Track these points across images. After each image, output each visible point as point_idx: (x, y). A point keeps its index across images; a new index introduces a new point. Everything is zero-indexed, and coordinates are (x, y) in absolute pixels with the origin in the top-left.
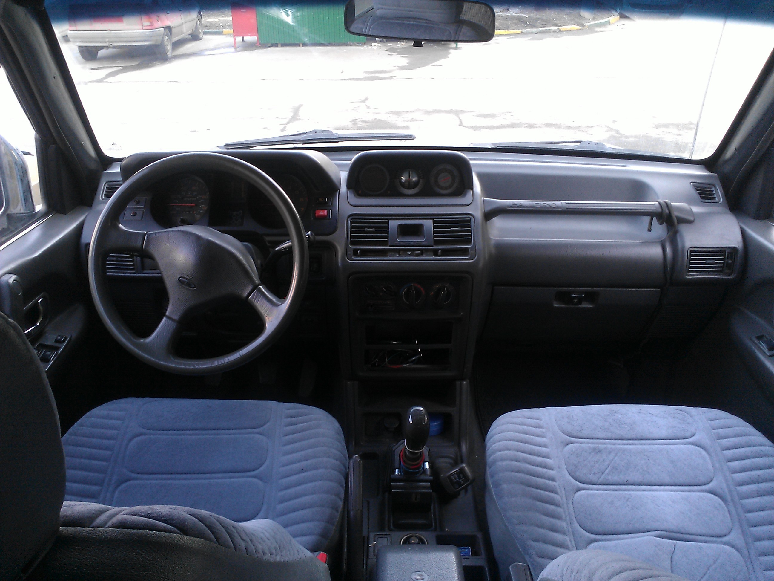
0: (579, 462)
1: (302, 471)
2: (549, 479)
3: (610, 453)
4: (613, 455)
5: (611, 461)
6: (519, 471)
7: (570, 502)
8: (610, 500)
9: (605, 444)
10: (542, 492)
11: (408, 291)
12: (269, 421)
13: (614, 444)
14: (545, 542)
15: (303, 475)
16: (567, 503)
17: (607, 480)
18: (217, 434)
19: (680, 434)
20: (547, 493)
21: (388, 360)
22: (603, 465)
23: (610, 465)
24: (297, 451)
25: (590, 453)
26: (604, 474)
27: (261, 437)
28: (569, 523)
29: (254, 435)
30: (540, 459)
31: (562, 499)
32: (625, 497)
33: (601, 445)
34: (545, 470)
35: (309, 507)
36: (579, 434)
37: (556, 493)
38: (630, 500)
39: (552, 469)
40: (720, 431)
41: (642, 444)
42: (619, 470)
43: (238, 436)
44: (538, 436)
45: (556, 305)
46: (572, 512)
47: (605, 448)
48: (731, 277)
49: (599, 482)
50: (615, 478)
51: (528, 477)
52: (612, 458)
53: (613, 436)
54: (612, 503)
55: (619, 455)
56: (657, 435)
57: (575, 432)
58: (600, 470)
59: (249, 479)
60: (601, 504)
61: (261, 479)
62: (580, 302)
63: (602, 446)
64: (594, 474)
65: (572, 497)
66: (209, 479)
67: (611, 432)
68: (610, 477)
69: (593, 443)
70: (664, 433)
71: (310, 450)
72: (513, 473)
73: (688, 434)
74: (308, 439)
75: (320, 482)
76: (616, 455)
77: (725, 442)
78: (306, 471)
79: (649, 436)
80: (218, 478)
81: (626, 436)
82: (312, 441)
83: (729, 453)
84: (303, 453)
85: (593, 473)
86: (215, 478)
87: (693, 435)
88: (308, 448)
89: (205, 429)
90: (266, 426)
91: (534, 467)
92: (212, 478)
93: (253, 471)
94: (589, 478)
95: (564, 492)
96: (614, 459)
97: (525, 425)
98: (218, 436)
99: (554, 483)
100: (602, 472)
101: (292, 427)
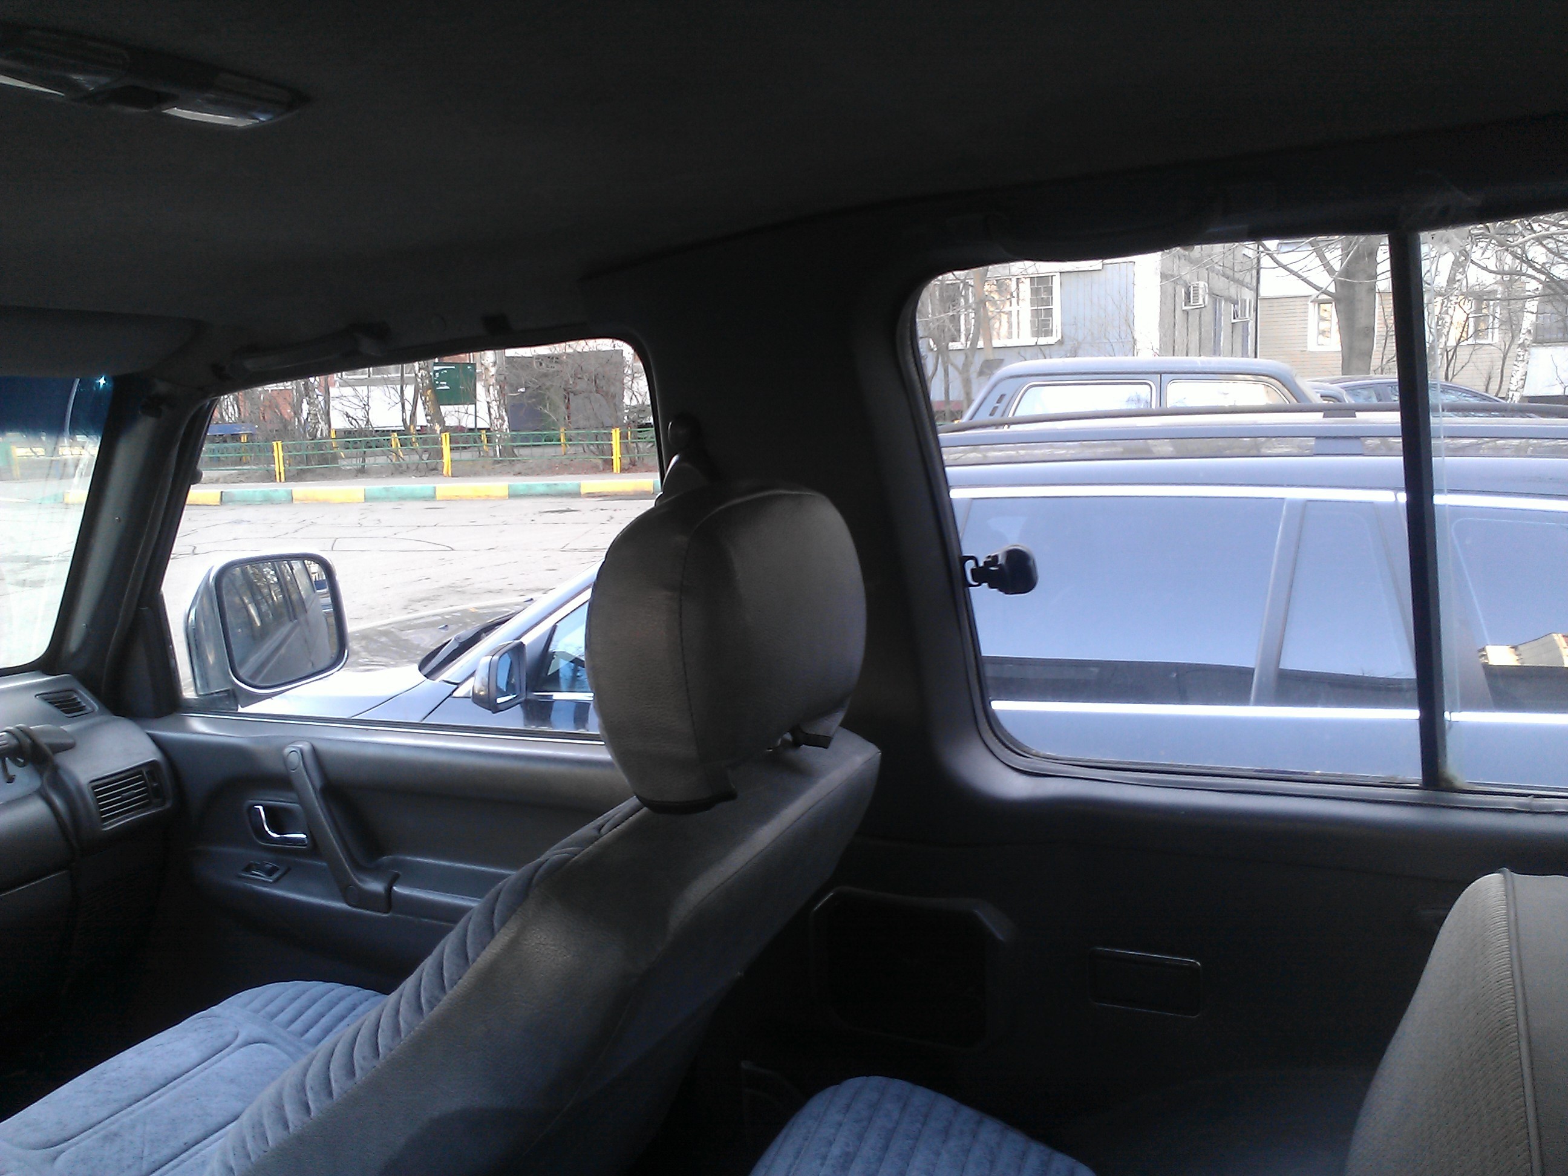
0: (92, 1169)
3: (133, 1127)
4: (139, 1127)
5: (143, 1137)
9: (116, 1121)
13: (131, 1113)
19: (219, 1043)
22: (135, 1148)
23: (146, 1141)
25: (103, 1147)
26: (145, 1158)
32: (197, 1166)
33: (111, 1126)
36: (65, 1134)
40: (268, 1009)
41: (175, 1087)
42: (163, 1139)
47: (122, 1127)
48: (168, 805)
50: (166, 1152)
52: (141, 1132)
53: (124, 1104)
55: (149, 1121)
56: (188, 1065)
57: (55, 1136)
58: (134, 1157)
63: (114, 1128)
68: (156, 1157)
69: (96, 1133)
70: (195, 1056)
73: (229, 1037)
76: (145, 1124)
77: (284, 1017)
79: (176, 1071)
81: (144, 1093)
83: (297, 1026)
87: (237, 1036)
96: (144, 1131)
100: (139, 1158)
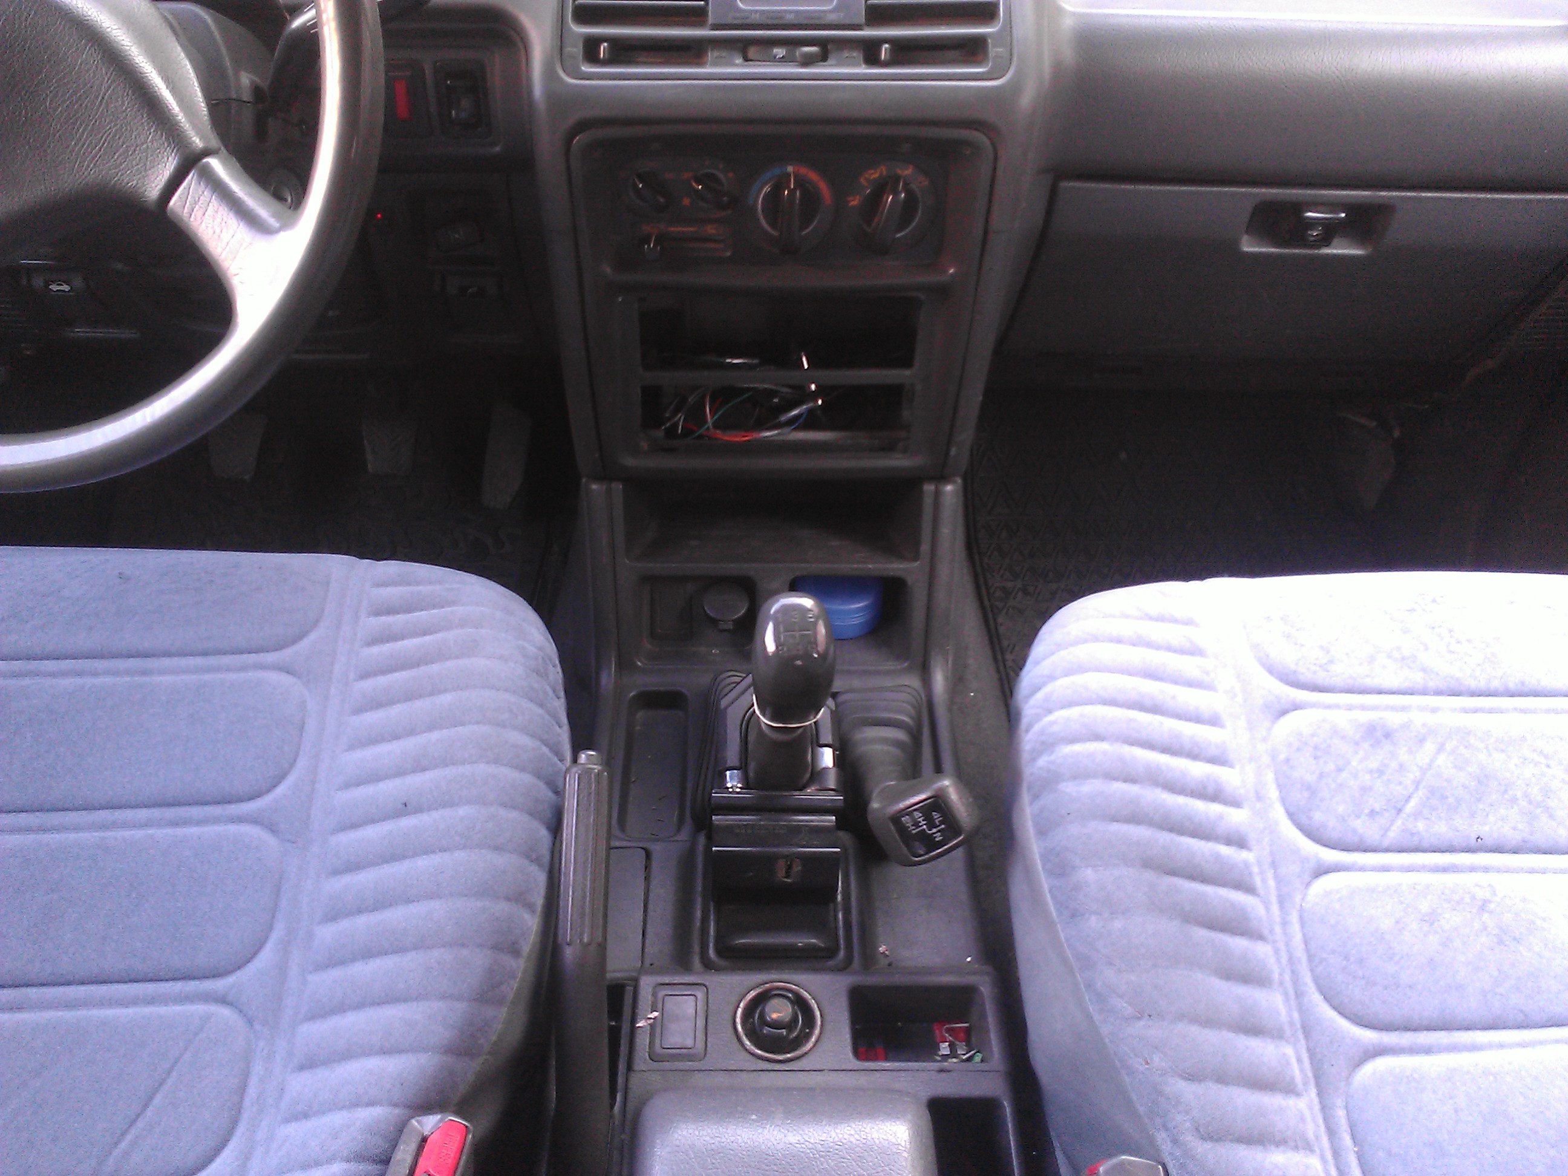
0: (1321, 776)
1: (405, 808)
2: (1229, 841)
3: (1422, 741)
4: (1430, 747)
5: (1424, 771)
6: (1135, 818)
7: (1294, 918)
8: (1424, 907)
9: (1404, 709)
10: (1209, 890)
11: (777, 189)
12: (316, 623)
13: (1434, 710)
14: (1222, 1079)
15: (407, 823)
16: (1285, 923)
17: (1412, 834)
18: (144, 673)
20: (1224, 892)
21: (716, 417)
22: (1400, 783)
23: (1424, 784)
24: (396, 737)
25: (1357, 744)
26: (1403, 815)
27: (285, 679)
28: (1291, 992)
29: (260, 674)
30: (1197, 770)
31: (1267, 908)
32: (1473, 898)
33: (1391, 713)
34: (1215, 808)
35: (416, 947)
36: (1321, 678)
37: (1250, 890)
38: (1492, 906)
39: (1235, 803)
42: (1451, 800)
43: (207, 677)
44: (1191, 684)
45: (1250, 246)
46: (1300, 953)
47: (1406, 726)
49: (1386, 843)
50: (1440, 829)
51: (1165, 838)
52: (1427, 760)
53: (1432, 684)
54: (1430, 919)
55: (1449, 746)
57: (1308, 669)
58: (1389, 800)
59: (232, 828)
60: (1397, 922)
61: (272, 828)
62: (1326, 240)
63: (1394, 719)
64: (1373, 813)
65: (1298, 898)
66: (103, 827)
67: (1424, 670)
68: (1421, 826)
69: (1363, 708)
71: (435, 735)
72: (1115, 827)
74: (431, 694)
75: (460, 855)
76: (1441, 748)
78: (419, 810)
80: (135, 826)
82: (446, 699)
84: (410, 744)
85: (1367, 811)
86: (126, 825)
88: (430, 728)
89: (101, 656)
90: (304, 645)
91: (1181, 800)
92: (114, 825)
93: (251, 798)
94: (1355, 831)
95: (1272, 883)
96: (1432, 761)
97: (1149, 645)
98: (147, 679)
99: (1244, 855)
100: (1395, 807)
101: (387, 648)
